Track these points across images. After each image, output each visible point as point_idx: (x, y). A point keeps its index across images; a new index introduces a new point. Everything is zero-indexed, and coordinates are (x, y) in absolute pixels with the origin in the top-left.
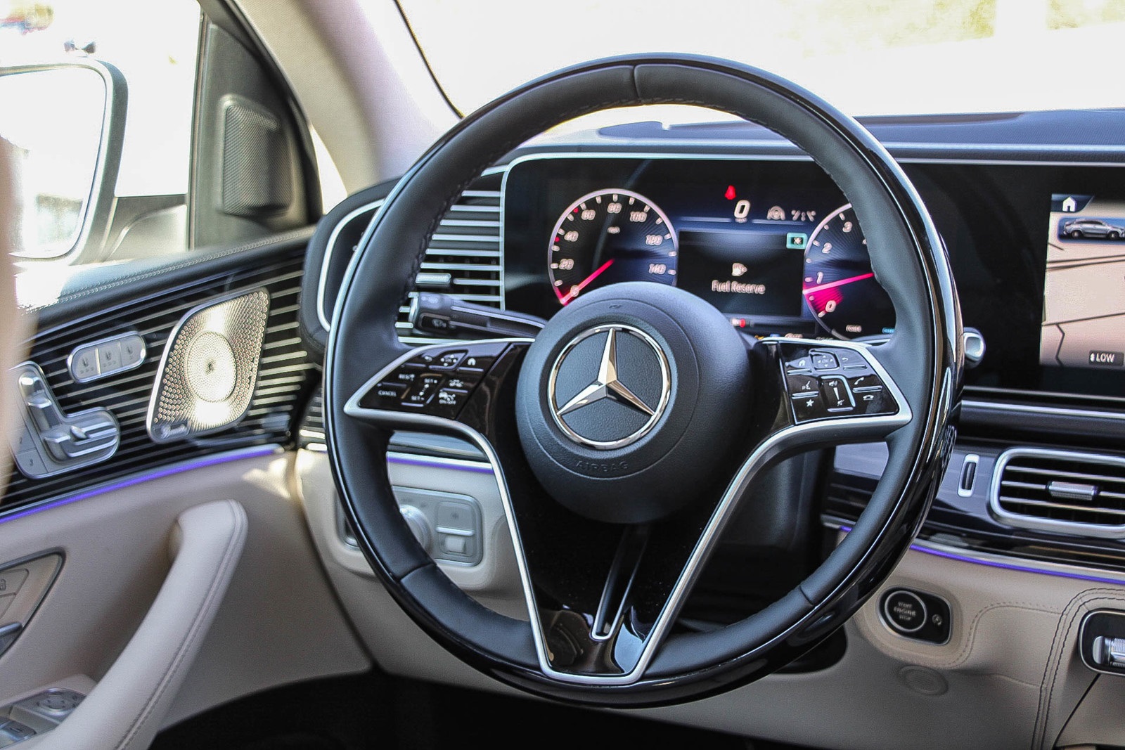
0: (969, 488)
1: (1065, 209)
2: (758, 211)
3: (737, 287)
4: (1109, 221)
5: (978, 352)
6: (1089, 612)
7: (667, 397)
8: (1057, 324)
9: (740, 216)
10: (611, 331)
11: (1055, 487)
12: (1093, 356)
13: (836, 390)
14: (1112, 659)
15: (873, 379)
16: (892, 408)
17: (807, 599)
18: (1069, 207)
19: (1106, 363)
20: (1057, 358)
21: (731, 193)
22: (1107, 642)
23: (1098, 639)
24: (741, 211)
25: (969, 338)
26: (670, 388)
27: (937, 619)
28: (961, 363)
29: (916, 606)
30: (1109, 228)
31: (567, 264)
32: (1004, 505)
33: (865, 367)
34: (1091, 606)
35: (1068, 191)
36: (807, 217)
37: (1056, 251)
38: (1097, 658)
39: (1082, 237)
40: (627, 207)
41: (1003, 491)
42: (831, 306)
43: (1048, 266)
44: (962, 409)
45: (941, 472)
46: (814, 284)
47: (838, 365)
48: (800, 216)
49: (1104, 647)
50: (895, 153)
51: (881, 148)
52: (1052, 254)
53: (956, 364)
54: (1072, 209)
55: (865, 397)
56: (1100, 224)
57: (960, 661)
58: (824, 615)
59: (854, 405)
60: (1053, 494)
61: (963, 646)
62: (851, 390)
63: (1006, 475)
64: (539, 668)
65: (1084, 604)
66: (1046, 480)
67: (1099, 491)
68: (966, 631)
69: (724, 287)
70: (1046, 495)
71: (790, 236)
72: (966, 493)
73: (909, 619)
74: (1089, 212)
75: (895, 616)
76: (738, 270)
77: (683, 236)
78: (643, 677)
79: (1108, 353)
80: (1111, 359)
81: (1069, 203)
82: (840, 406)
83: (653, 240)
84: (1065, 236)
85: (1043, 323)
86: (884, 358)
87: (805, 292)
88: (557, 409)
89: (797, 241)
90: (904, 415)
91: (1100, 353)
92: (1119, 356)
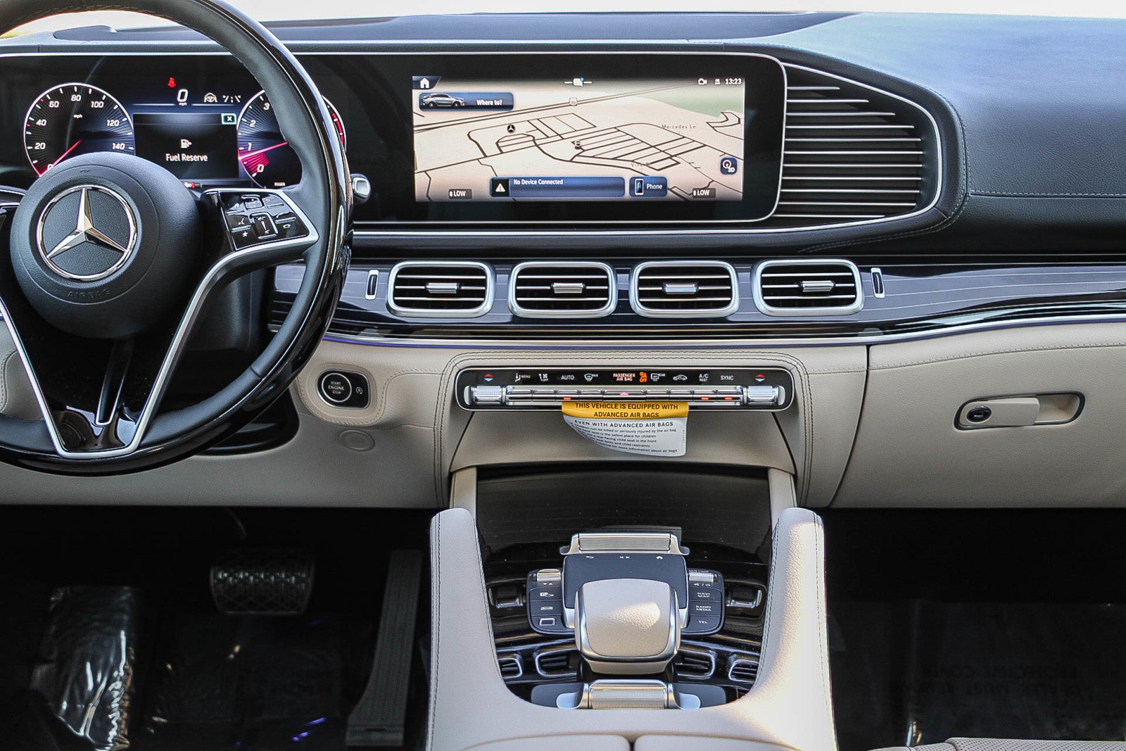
0: (373, 294)
1: (422, 86)
2: (195, 97)
3: (185, 157)
4: (453, 94)
5: (365, 190)
6: (460, 370)
7: (135, 239)
8: (425, 171)
9: (183, 102)
10: (84, 190)
11: (431, 286)
12: (451, 193)
13: (263, 223)
14: (477, 400)
15: (290, 213)
16: (305, 232)
17: (256, 374)
18: (425, 85)
19: (460, 197)
20: (427, 196)
21: (171, 83)
22: (473, 389)
23: (467, 388)
24: (182, 97)
25: (358, 181)
26: (136, 231)
27: (359, 390)
28: (351, 202)
29: (344, 383)
30: (454, 100)
31: (40, 146)
32: (398, 303)
33: (283, 205)
34: (461, 366)
35: (423, 73)
36: (234, 99)
37: (420, 118)
38: (467, 401)
39: (436, 107)
40: (88, 97)
41: (397, 293)
42: (261, 168)
43: (415, 129)
45: (342, 279)
46: (246, 152)
47: (263, 205)
48: (229, 99)
49: (471, 393)
50: (292, 48)
51: (281, 45)
52: (417, 120)
53: (347, 203)
54: (427, 86)
55: (284, 226)
56: (447, 97)
57: (378, 417)
58: (269, 386)
59: (277, 232)
60: (431, 291)
61: (378, 407)
62: (274, 222)
63: (398, 282)
64: (55, 452)
65: (456, 365)
66: (425, 282)
67: (460, 286)
68: (379, 394)
69: (175, 158)
70: (425, 293)
71: (223, 115)
72: (372, 297)
73: (340, 393)
74: (439, 89)
75: (329, 392)
76: (185, 144)
77: (136, 119)
78: (139, 447)
79: (461, 190)
80: (463, 194)
81: (425, 82)
82: (267, 234)
83: (112, 123)
84: (425, 107)
85: (416, 172)
86: (296, 197)
87: (240, 158)
88: (46, 254)
89: (230, 119)
90: (313, 236)
91: (456, 190)
92: (469, 191)
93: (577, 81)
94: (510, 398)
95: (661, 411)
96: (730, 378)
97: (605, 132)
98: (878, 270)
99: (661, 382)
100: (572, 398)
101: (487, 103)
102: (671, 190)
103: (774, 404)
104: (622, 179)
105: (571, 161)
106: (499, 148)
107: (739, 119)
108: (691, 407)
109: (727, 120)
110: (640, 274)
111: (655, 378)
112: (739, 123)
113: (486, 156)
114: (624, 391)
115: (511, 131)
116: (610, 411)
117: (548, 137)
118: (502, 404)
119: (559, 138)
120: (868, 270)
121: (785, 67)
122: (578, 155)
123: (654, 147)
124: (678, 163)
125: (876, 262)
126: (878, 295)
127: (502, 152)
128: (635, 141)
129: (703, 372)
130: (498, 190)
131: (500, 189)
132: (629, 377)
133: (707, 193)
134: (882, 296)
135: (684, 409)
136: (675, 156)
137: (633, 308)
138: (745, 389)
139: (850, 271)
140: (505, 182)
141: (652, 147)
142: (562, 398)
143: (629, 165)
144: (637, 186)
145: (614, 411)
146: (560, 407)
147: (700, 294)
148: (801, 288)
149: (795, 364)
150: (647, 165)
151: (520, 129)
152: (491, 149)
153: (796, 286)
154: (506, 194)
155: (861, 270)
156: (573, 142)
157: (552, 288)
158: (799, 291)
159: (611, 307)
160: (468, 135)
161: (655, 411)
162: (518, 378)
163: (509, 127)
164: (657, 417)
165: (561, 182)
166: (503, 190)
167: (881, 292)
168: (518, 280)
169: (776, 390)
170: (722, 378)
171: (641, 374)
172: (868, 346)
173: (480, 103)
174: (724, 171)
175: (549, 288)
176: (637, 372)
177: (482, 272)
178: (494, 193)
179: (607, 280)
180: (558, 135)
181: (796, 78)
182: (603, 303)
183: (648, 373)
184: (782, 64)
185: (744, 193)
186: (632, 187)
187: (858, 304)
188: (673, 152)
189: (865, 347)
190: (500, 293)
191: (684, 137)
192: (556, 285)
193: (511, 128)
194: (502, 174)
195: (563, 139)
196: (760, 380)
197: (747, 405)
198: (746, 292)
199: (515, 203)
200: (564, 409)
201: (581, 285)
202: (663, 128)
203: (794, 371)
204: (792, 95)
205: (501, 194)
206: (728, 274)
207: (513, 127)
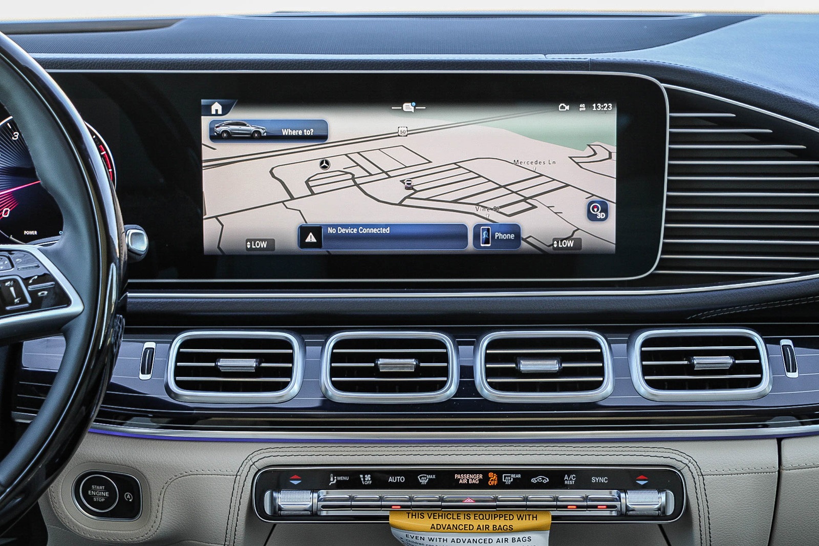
0: (149, 373)
1: (213, 112)
4: (252, 122)
5: (142, 246)
6: (259, 470)
8: (216, 217)
11: (223, 363)
12: (249, 243)
13: (12, 289)
14: (280, 509)
15: (46, 277)
16: (66, 302)
18: (217, 111)
19: (260, 249)
20: (219, 247)
22: (275, 494)
23: (268, 494)
25: (133, 234)
27: (128, 496)
28: (124, 257)
29: (109, 488)
30: (253, 129)
32: (179, 384)
33: (38, 266)
34: (260, 464)
35: (215, 96)
37: (210, 151)
38: (268, 510)
39: (231, 137)
41: (178, 371)
42: (6, 213)
43: (204, 164)
44: (128, 300)
45: (113, 357)
47: (13, 266)
49: (273, 500)
52: (206, 154)
53: (120, 259)
54: (220, 112)
55: (39, 294)
56: (245, 125)
57: (153, 530)
58: (15, 498)
59: (30, 301)
60: (222, 370)
61: (153, 518)
62: (27, 288)
63: (180, 357)
65: (254, 464)
66: (215, 357)
67: (260, 362)
68: (155, 502)
70: (216, 371)
72: (148, 377)
73: (103, 500)
74: (235, 115)
75: (90, 499)
79: (262, 240)
80: (264, 245)
81: (217, 107)
82: (17, 304)
84: (216, 137)
85: (204, 217)
86: (54, 257)
90: (76, 306)
91: (255, 240)
92: (271, 242)
93: (408, 107)
94: (324, 507)
95: (516, 523)
96: (603, 480)
97: (442, 168)
98: (789, 342)
99: (516, 485)
100: (402, 507)
101: (294, 133)
102: (525, 240)
103: (661, 513)
104: (464, 227)
105: (400, 204)
106: (310, 188)
107: (610, 153)
108: (554, 518)
109: (595, 154)
110: (488, 347)
111: (508, 480)
112: (610, 157)
113: (292, 198)
114: (469, 497)
115: (325, 167)
116: (451, 522)
117: (371, 175)
118: (313, 514)
119: (384, 176)
120: (777, 342)
121: (666, 88)
122: (409, 197)
123: (504, 187)
124: (534, 207)
125: (786, 332)
126: (791, 375)
127: (313, 194)
128: (481, 180)
129: (569, 472)
130: (308, 240)
131: (311, 238)
132: (475, 479)
133: (570, 244)
134: (794, 375)
135: (545, 520)
136: (531, 198)
137: (479, 389)
138: (623, 495)
139: (754, 343)
140: (317, 230)
141: (501, 187)
142: (390, 506)
143: (472, 209)
144: (484, 235)
145: (456, 522)
146: (387, 518)
147: (563, 372)
148: (692, 366)
149: (686, 461)
150: (495, 209)
151: (337, 164)
152: (299, 189)
153: (686, 362)
154: (318, 245)
155: (766, 342)
156: (402, 181)
157: (376, 365)
158: (690, 369)
159: (451, 389)
160: (271, 172)
161: (508, 523)
162: (333, 481)
163: (322, 163)
164: (511, 530)
165: (388, 231)
166: (314, 240)
167: (794, 371)
168: (333, 354)
169: (663, 496)
170: (594, 480)
171: (490, 475)
172: (780, 439)
173: (285, 132)
174: (592, 217)
175: (373, 365)
176: (485, 473)
177: (288, 345)
178: (302, 243)
179: (446, 354)
180: (384, 172)
181: (680, 102)
182: (442, 385)
183: (499, 473)
184: (662, 86)
185: (617, 244)
186: (476, 236)
187: (765, 385)
188: (527, 194)
189: (775, 442)
190: (311, 371)
191: (541, 175)
192: (381, 361)
193: (325, 164)
194: (313, 219)
195: (390, 177)
196: (642, 483)
197: (626, 515)
198: (622, 369)
199: (330, 257)
200: (394, 520)
201: (413, 361)
202: (516, 163)
203: (685, 471)
204: (675, 123)
205: (311, 245)
206: (599, 347)
207: (327, 162)
